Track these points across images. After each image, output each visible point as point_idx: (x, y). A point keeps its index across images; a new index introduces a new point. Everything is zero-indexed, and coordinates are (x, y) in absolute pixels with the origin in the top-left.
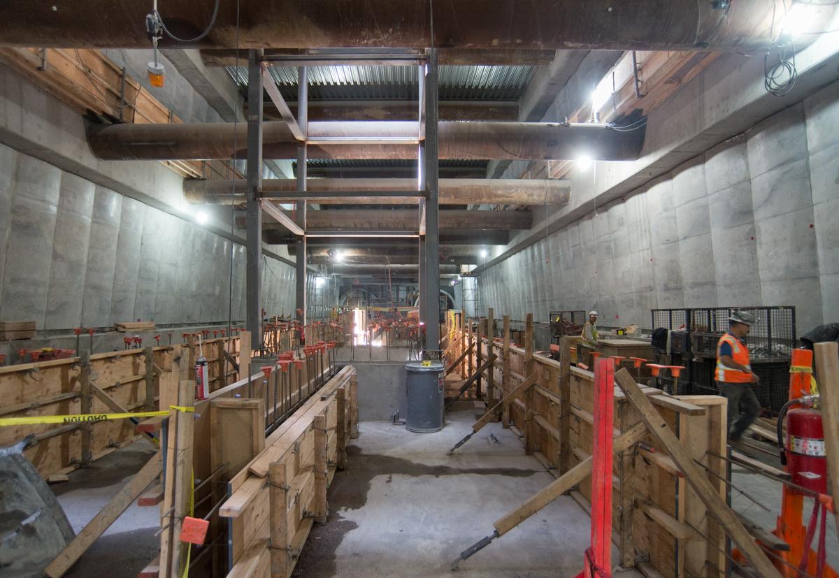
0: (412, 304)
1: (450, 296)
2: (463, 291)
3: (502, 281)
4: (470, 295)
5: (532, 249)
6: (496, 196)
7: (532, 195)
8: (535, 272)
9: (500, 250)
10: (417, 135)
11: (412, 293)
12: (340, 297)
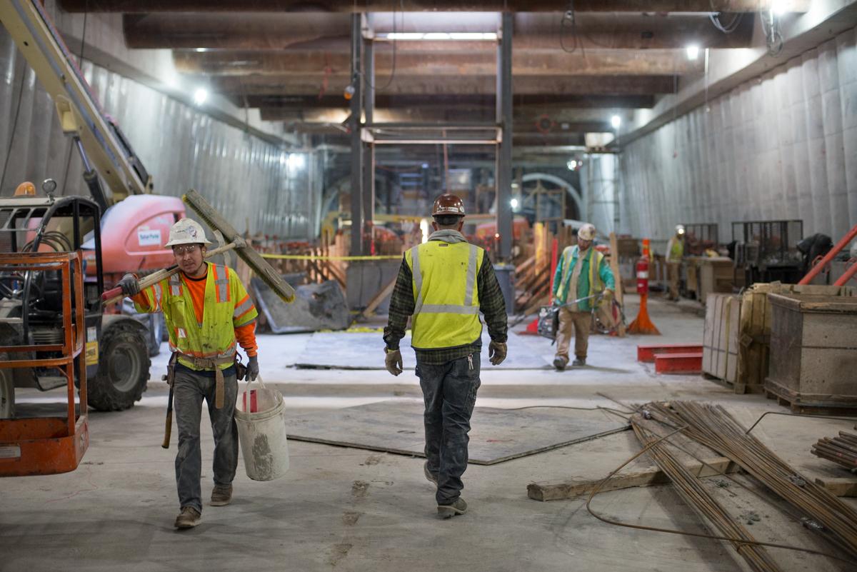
0: (486, 206)
1: (572, 191)
2: (595, 181)
3: (655, 169)
4: (607, 192)
5: (688, 120)
6: (605, 65)
7: (654, 63)
8: (692, 158)
9: (644, 116)
10: (494, 31)
11: (486, 185)
12: (324, 192)
